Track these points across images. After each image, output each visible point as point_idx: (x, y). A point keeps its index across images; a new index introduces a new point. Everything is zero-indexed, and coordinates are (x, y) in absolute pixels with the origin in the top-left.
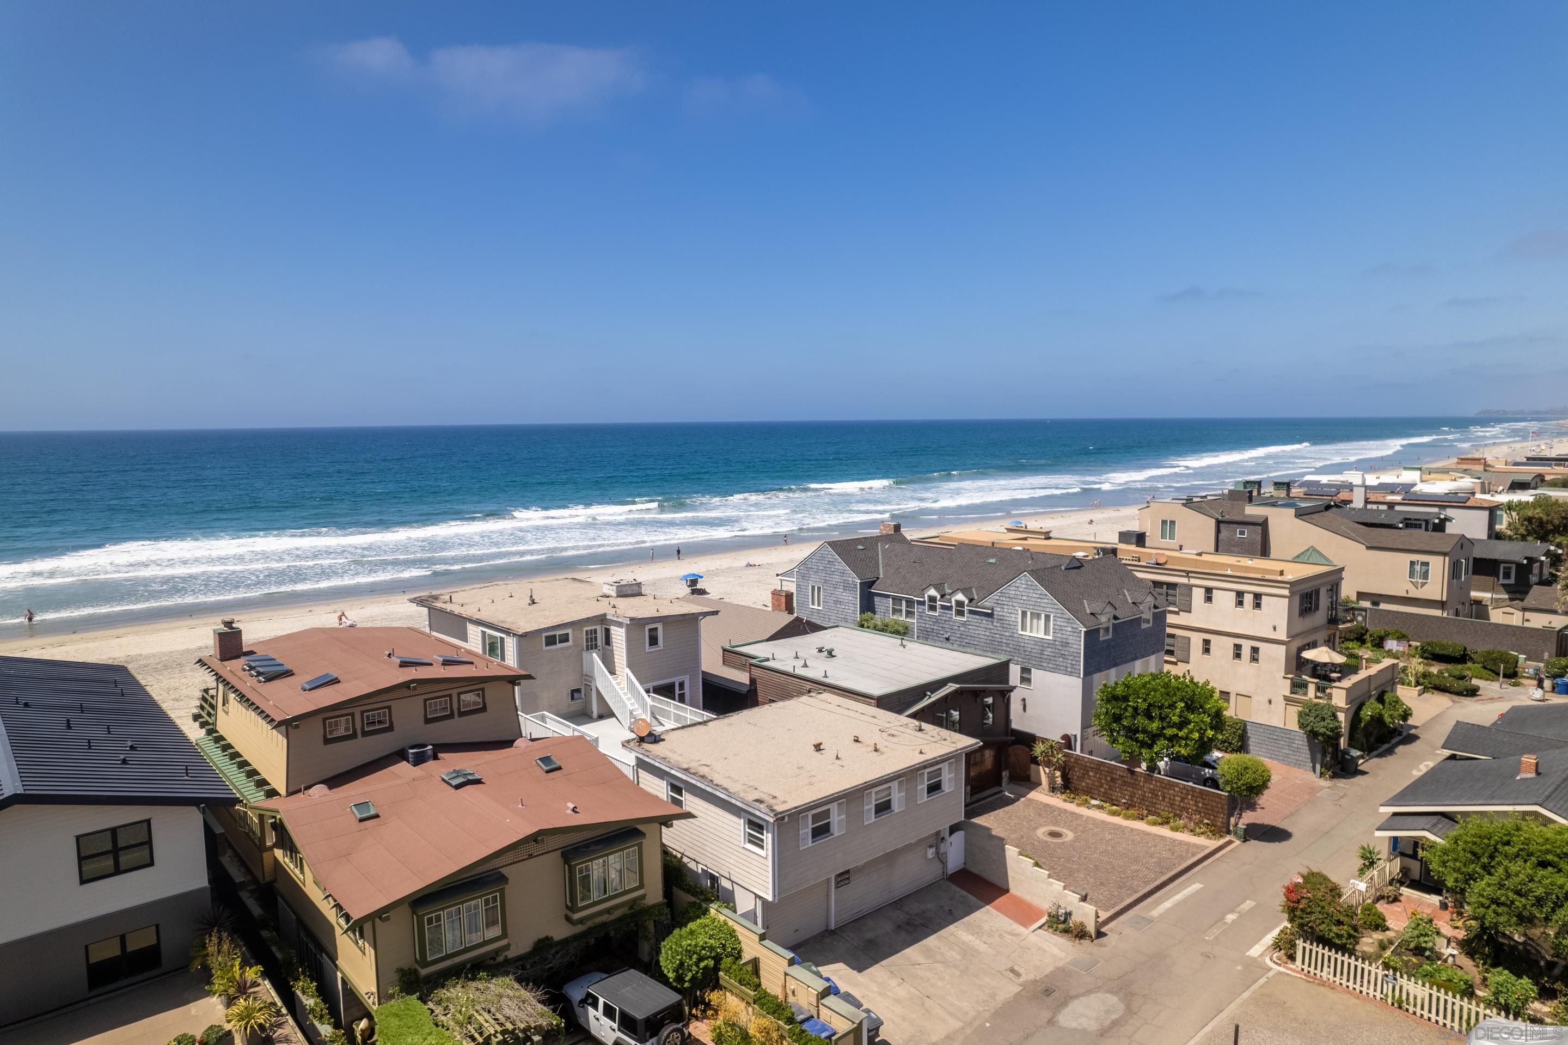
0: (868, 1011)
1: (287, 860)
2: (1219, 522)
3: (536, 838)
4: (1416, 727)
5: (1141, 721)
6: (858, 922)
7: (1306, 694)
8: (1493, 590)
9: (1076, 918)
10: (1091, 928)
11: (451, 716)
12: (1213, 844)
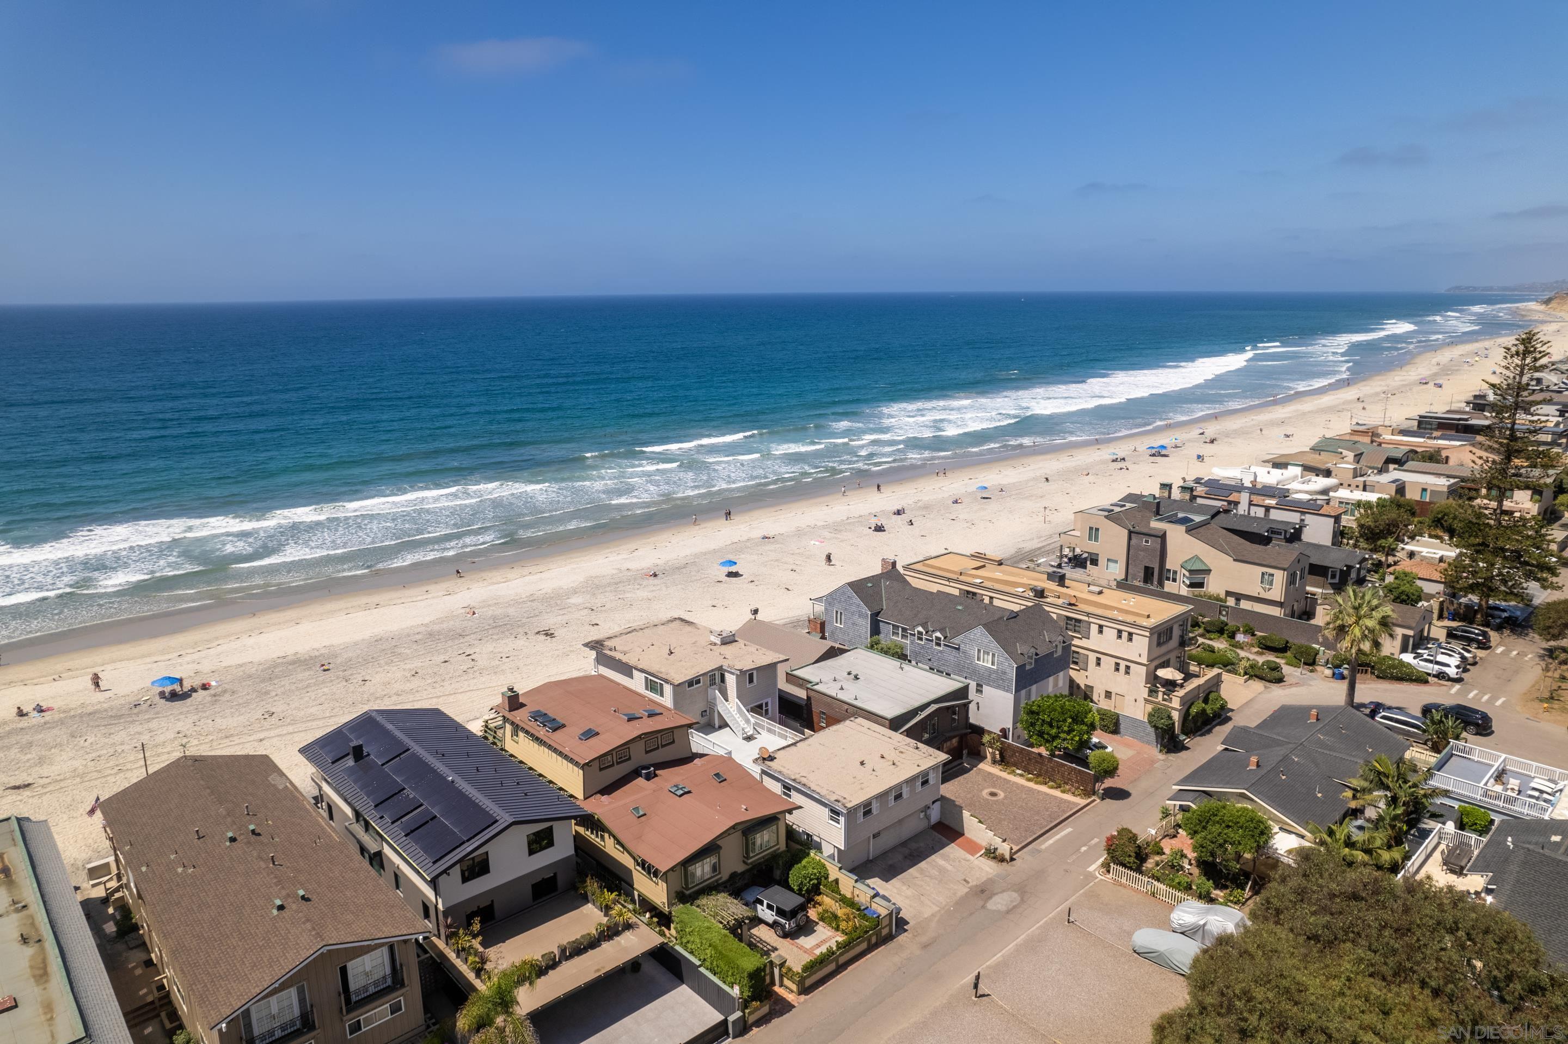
0: (894, 904)
1: (588, 833)
2: (1130, 532)
3: (733, 827)
4: (1232, 710)
5: (1046, 728)
6: (884, 854)
7: (1157, 697)
8: (1323, 587)
9: (999, 851)
10: (1007, 856)
11: (658, 748)
12: (1082, 802)
